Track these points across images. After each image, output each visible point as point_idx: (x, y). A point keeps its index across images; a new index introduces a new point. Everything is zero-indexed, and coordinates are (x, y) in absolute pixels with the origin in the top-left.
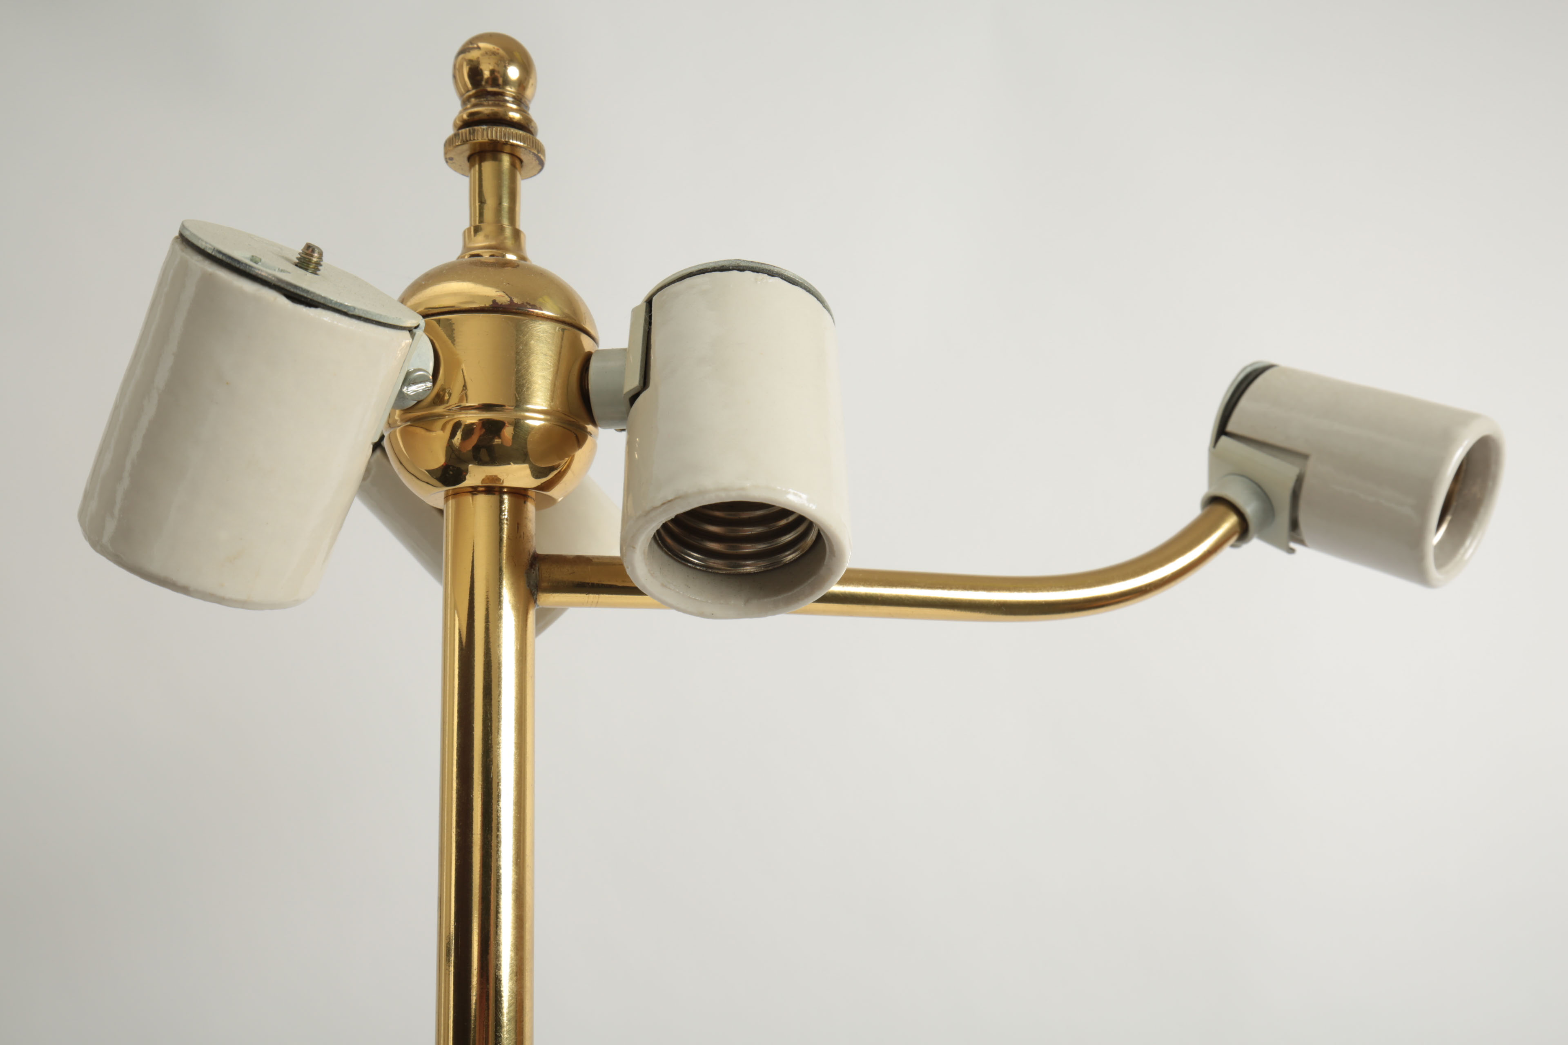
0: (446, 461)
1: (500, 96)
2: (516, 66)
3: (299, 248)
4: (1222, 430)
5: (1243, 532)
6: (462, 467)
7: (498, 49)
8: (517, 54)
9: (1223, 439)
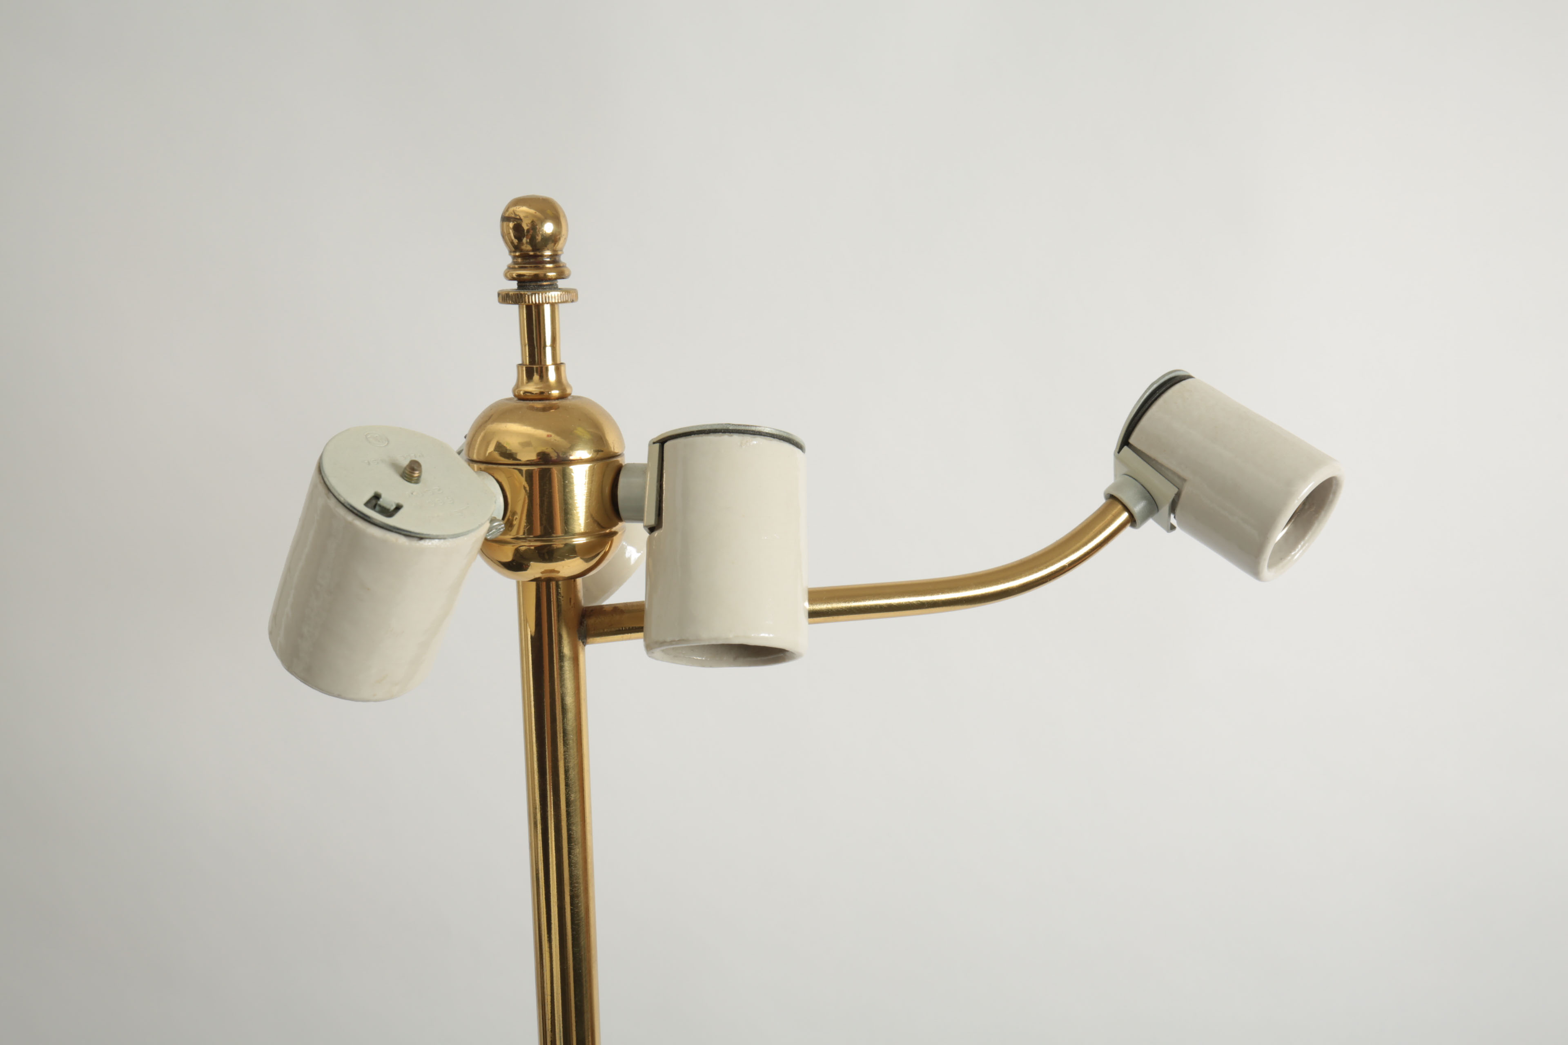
0: (513, 558)
1: (540, 258)
2: (548, 222)
3: (405, 463)
4: (1125, 442)
5: (1132, 521)
6: (525, 562)
7: (536, 213)
8: (549, 212)
9: (1126, 448)
